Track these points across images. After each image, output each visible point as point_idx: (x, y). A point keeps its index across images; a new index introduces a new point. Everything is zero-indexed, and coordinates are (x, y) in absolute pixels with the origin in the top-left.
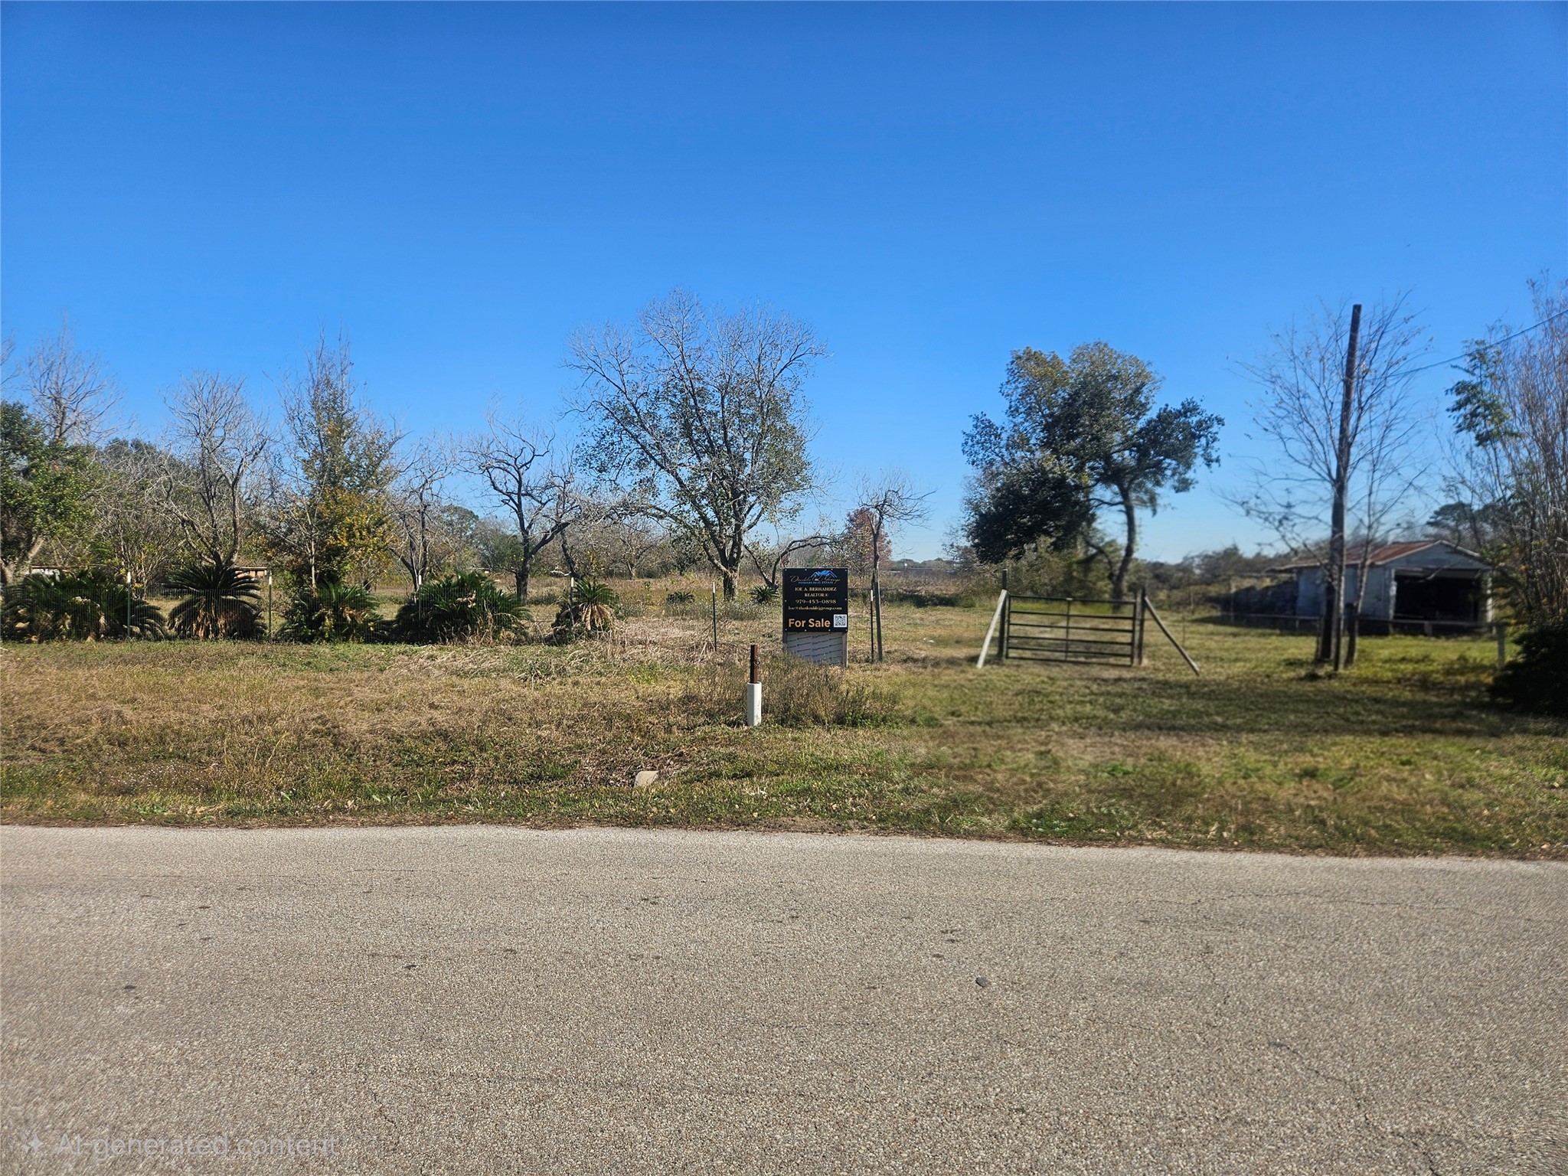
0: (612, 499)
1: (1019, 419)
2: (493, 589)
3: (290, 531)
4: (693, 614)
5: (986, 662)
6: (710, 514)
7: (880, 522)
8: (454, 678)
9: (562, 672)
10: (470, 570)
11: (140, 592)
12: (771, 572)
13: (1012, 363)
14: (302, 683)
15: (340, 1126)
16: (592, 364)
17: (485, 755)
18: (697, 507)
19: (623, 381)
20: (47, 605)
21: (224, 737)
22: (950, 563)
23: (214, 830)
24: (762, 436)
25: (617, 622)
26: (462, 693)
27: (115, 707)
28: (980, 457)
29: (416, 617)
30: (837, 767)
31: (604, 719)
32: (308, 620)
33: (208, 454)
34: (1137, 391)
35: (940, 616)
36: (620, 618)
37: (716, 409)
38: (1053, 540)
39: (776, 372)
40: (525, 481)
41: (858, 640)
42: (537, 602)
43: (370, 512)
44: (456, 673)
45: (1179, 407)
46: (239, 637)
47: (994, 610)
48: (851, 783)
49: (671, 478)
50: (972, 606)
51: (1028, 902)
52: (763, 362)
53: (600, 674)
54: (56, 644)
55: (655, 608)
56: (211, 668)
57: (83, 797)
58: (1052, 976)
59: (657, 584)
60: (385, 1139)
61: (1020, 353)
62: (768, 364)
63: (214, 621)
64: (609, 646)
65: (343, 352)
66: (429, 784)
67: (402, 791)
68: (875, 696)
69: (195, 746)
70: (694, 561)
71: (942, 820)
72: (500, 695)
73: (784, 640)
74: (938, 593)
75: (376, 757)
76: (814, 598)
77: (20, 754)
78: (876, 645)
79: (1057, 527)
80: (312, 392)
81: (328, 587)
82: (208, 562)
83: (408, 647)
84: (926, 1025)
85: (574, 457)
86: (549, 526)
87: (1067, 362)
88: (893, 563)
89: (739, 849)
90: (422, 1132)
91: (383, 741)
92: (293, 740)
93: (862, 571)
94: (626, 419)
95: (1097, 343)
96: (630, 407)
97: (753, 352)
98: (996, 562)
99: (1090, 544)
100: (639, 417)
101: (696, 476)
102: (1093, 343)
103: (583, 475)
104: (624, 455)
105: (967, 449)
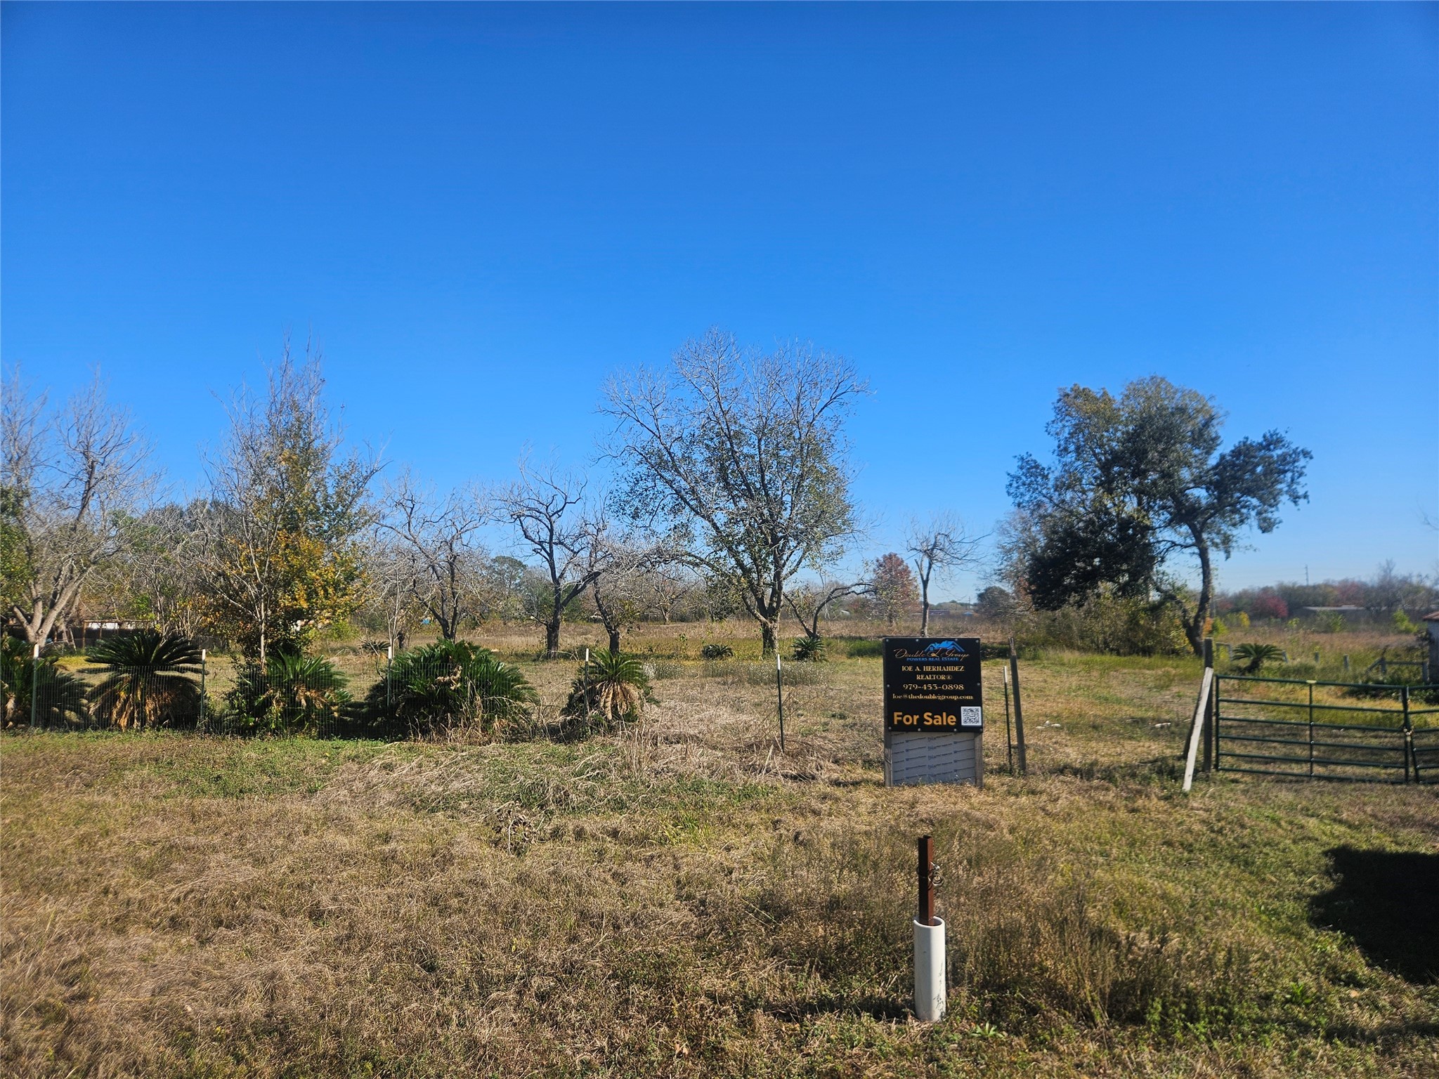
0: (643, 546)
1: (1071, 457)
6: (747, 561)
12: (812, 621)
13: (1059, 400)
16: (626, 409)
18: (735, 554)
19: (657, 426)
24: (802, 478)
25: (647, 708)
28: (1026, 498)
29: (384, 701)
34: (1207, 424)
36: (649, 701)
37: (752, 451)
39: (816, 412)
40: (557, 529)
45: (1260, 440)
46: (170, 726)
49: (706, 523)
52: (802, 402)
59: (691, 631)
61: (1068, 391)
62: (808, 403)
63: (141, 705)
70: (732, 611)
73: (886, 743)
76: (932, 682)
79: (1121, 572)
80: (271, 415)
81: (282, 662)
85: (608, 502)
86: (581, 575)
87: (1118, 399)
94: (661, 463)
95: (1152, 378)
96: (665, 452)
97: (792, 390)
98: (1054, 609)
99: (1158, 589)
100: (673, 460)
101: (733, 521)
102: (1148, 378)
103: (617, 522)
104: (658, 501)
105: (1012, 491)
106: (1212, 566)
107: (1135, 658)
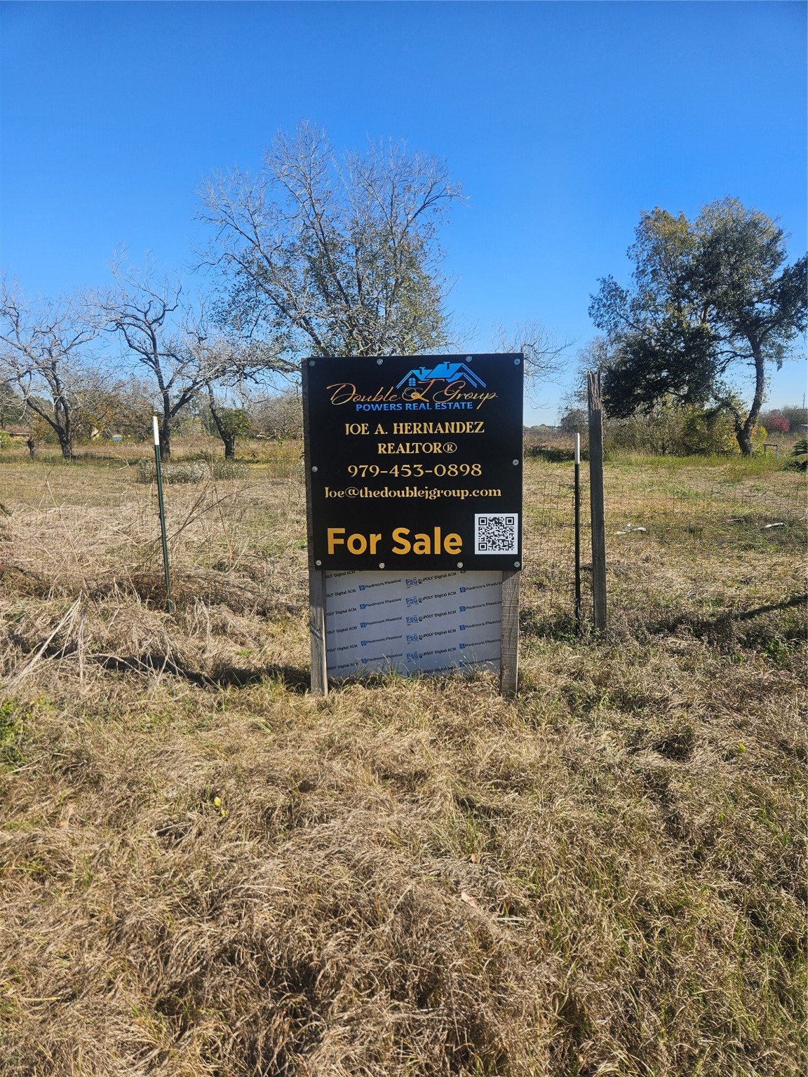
13: (641, 223)
19: (256, 234)
28: (606, 319)
34: (775, 239)
37: (350, 262)
39: (410, 217)
40: (158, 339)
52: (395, 208)
61: (649, 214)
62: (401, 210)
73: (319, 596)
76: (412, 459)
87: (692, 224)
94: (261, 276)
95: (727, 199)
96: (266, 262)
98: (623, 417)
99: (716, 398)
100: (274, 271)
102: (723, 199)
105: (593, 312)
106: (766, 376)
107: (693, 457)
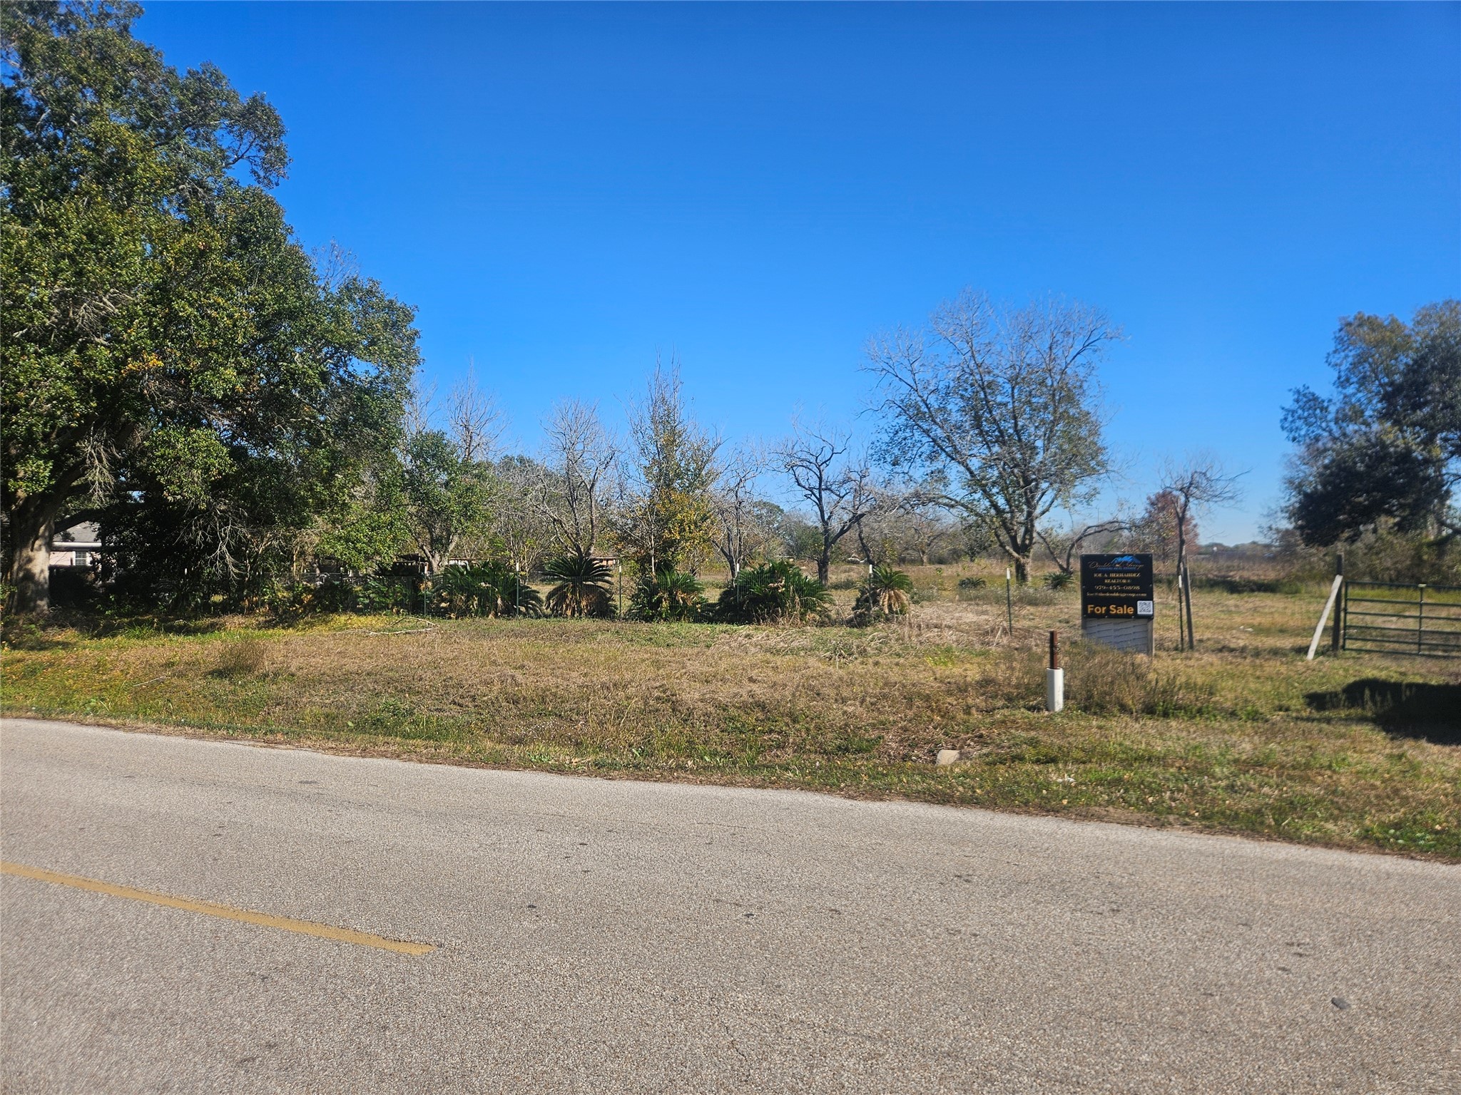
0: (902, 490)
1: (1351, 390)
2: (800, 575)
3: (635, 526)
4: (986, 599)
5: (1317, 654)
6: (1001, 501)
7: (1186, 505)
8: (768, 654)
9: (863, 653)
10: (778, 559)
11: (523, 577)
12: (1066, 557)
13: (1341, 330)
14: (646, 656)
15: (699, 1051)
16: (885, 366)
17: (798, 726)
18: (987, 495)
19: (914, 380)
20: (462, 589)
21: (589, 700)
22: (1267, 546)
23: (587, 778)
24: (1055, 423)
25: (912, 607)
26: (775, 669)
27: (510, 672)
28: (1303, 432)
29: (735, 599)
30: (1150, 759)
31: (905, 698)
32: (649, 602)
33: (572, 462)
35: (1258, 603)
36: (916, 602)
37: (1006, 400)
38: (1397, 519)
39: (1069, 360)
40: (824, 477)
41: (1166, 626)
42: (837, 587)
43: (696, 510)
44: (769, 650)
46: (597, 616)
47: (1328, 598)
48: (1167, 775)
49: (962, 468)
50: (1297, 592)
51: (1391, 921)
52: (1054, 351)
53: (899, 655)
54: (468, 620)
55: (947, 593)
56: (577, 642)
57: (489, 744)
58: (1427, 1006)
59: (948, 570)
60: (738, 1070)
61: (1351, 319)
62: (1060, 353)
64: (906, 629)
65: (675, 373)
66: (751, 749)
67: (728, 754)
68: (1190, 687)
69: (567, 706)
70: (985, 548)
71: (1278, 823)
72: (808, 672)
73: (1084, 626)
74: (1255, 578)
75: (707, 723)
76: (1116, 584)
77: (445, 707)
78: (1186, 633)
79: (1402, 506)
80: (651, 409)
81: (665, 575)
82: (571, 554)
83: (729, 627)
84: (1276, 1042)
85: (871, 452)
86: (846, 517)
87: (1410, 325)
88: (1200, 547)
89: (1050, 835)
90: (769, 1069)
91: (711, 709)
92: (641, 705)
93: (1165, 556)
94: (917, 415)
95: (1445, 302)
96: (921, 404)
97: (1043, 341)
98: (1326, 544)
99: (1442, 524)
100: (930, 412)
101: (987, 465)
102: (1441, 302)
103: (878, 469)
104: (915, 449)
105: (1286, 425)
